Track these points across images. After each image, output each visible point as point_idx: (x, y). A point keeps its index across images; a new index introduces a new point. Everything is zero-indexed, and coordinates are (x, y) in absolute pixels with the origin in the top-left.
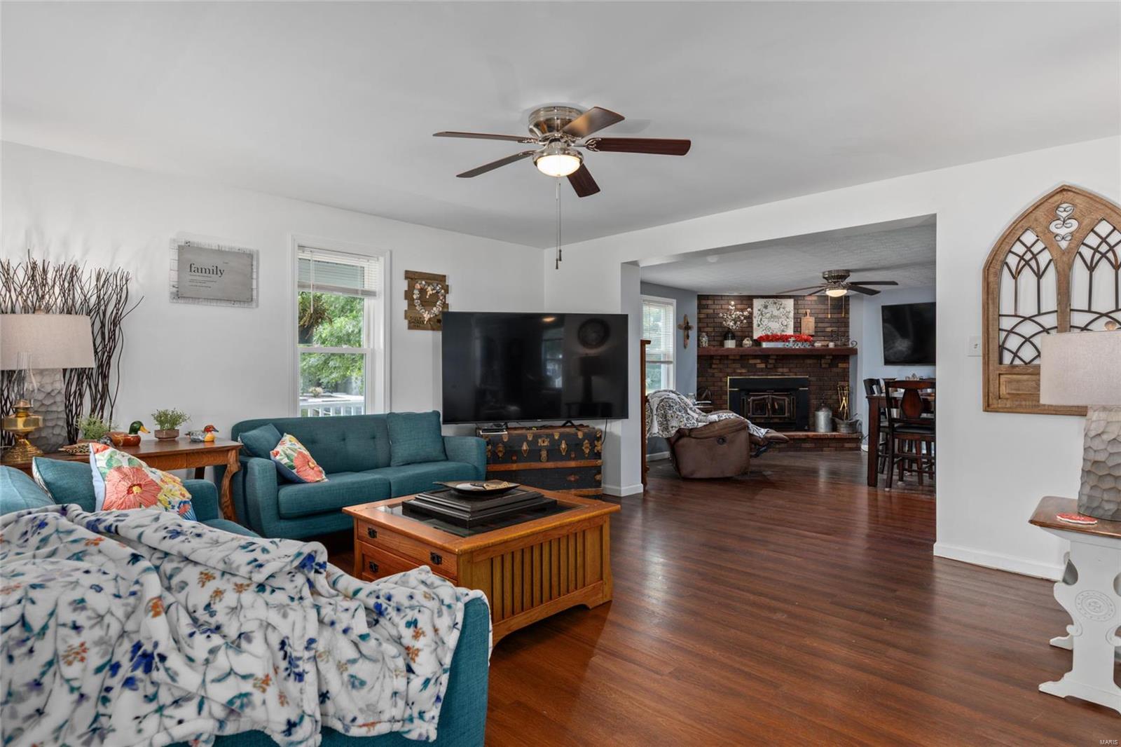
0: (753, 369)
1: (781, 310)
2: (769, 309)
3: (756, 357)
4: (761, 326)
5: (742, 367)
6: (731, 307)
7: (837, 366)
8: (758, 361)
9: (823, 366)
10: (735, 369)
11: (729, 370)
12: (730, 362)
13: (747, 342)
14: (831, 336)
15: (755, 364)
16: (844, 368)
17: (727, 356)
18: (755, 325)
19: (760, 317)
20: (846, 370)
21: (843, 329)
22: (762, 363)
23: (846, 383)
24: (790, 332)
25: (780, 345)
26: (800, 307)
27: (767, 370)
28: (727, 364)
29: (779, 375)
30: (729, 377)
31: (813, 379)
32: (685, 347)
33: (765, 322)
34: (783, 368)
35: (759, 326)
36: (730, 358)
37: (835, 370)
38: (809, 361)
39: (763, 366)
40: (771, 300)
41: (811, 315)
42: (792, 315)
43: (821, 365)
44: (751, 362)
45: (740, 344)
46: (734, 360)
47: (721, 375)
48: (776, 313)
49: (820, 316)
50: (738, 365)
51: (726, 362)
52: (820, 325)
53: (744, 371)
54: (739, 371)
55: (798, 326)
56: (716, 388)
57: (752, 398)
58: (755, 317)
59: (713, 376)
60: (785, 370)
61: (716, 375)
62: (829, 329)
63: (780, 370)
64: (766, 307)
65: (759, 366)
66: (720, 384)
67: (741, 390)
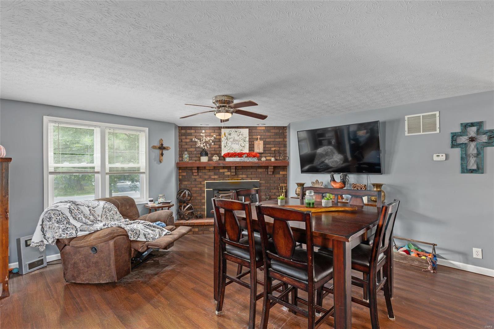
0: (223, 176)
1: (240, 136)
2: (232, 136)
3: (224, 168)
4: (227, 147)
5: (215, 174)
6: (202, 134)
7: (279, 174)
8: (226, 170)
9: (269, 173)
10: (210, 176)
11: (206, 177)
12: (206, 171)
13: (215, 158)
14: (274, 154)
15: (224, 172)
16: (284, 175)
17: (205, 167)
18: (223, 147)
19: (226, 141)
20: (285, 176)
21: (282, 149)
22: (228, 172)
23: (285, 185)
24: (246, 150)
25: (237, 159)
26: (254, 134)
27: (231, 177)
28: (205, 172)
29: (240, 180)
30: (205, 181)
31: (263, 182)
32: (161, 162)
33: (229, 144)
34: (242, 175)
35: (225, 147)
36: (207, 168)
37: (278, 176)
38: (260, 170)
39: (229, 173)
40: (233, 130)
41: (261, 139)
42: (247, 139)
43: (268, 173)
44: (221, 171)
45: (210, 159)
46: (209, 170)
47: (201, 180)
48: (237, 138)
49: (267, 140)
50: (212, 173)
51: (204, 171)
52: (267, 146)
53: (216, 177)
54: (213, 177)
55: (251, 147)
56: (198, 189)
57: (221, 195)
58: (223, 141)
59: (195, 180)
60: (244, 176)
61: (198, 180)
62: (273, 149)
63: (241, 176)
64: (230, 134)
65: (226, 174)
66: (200, 186)
67: (214, 190)
